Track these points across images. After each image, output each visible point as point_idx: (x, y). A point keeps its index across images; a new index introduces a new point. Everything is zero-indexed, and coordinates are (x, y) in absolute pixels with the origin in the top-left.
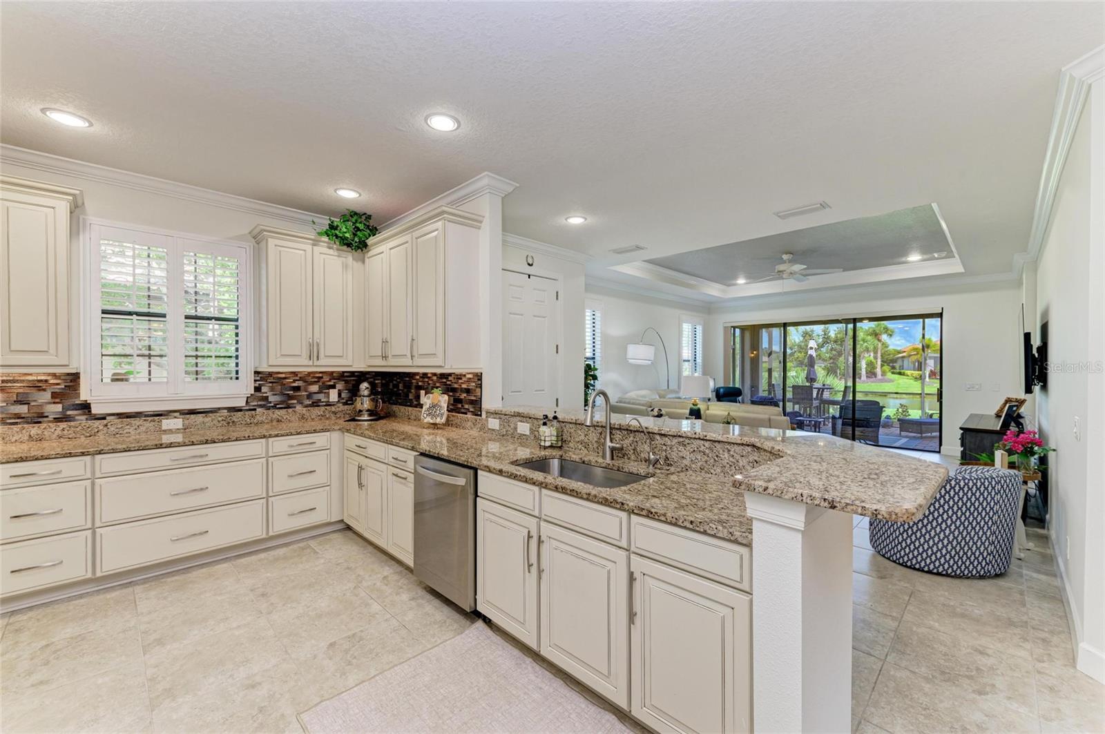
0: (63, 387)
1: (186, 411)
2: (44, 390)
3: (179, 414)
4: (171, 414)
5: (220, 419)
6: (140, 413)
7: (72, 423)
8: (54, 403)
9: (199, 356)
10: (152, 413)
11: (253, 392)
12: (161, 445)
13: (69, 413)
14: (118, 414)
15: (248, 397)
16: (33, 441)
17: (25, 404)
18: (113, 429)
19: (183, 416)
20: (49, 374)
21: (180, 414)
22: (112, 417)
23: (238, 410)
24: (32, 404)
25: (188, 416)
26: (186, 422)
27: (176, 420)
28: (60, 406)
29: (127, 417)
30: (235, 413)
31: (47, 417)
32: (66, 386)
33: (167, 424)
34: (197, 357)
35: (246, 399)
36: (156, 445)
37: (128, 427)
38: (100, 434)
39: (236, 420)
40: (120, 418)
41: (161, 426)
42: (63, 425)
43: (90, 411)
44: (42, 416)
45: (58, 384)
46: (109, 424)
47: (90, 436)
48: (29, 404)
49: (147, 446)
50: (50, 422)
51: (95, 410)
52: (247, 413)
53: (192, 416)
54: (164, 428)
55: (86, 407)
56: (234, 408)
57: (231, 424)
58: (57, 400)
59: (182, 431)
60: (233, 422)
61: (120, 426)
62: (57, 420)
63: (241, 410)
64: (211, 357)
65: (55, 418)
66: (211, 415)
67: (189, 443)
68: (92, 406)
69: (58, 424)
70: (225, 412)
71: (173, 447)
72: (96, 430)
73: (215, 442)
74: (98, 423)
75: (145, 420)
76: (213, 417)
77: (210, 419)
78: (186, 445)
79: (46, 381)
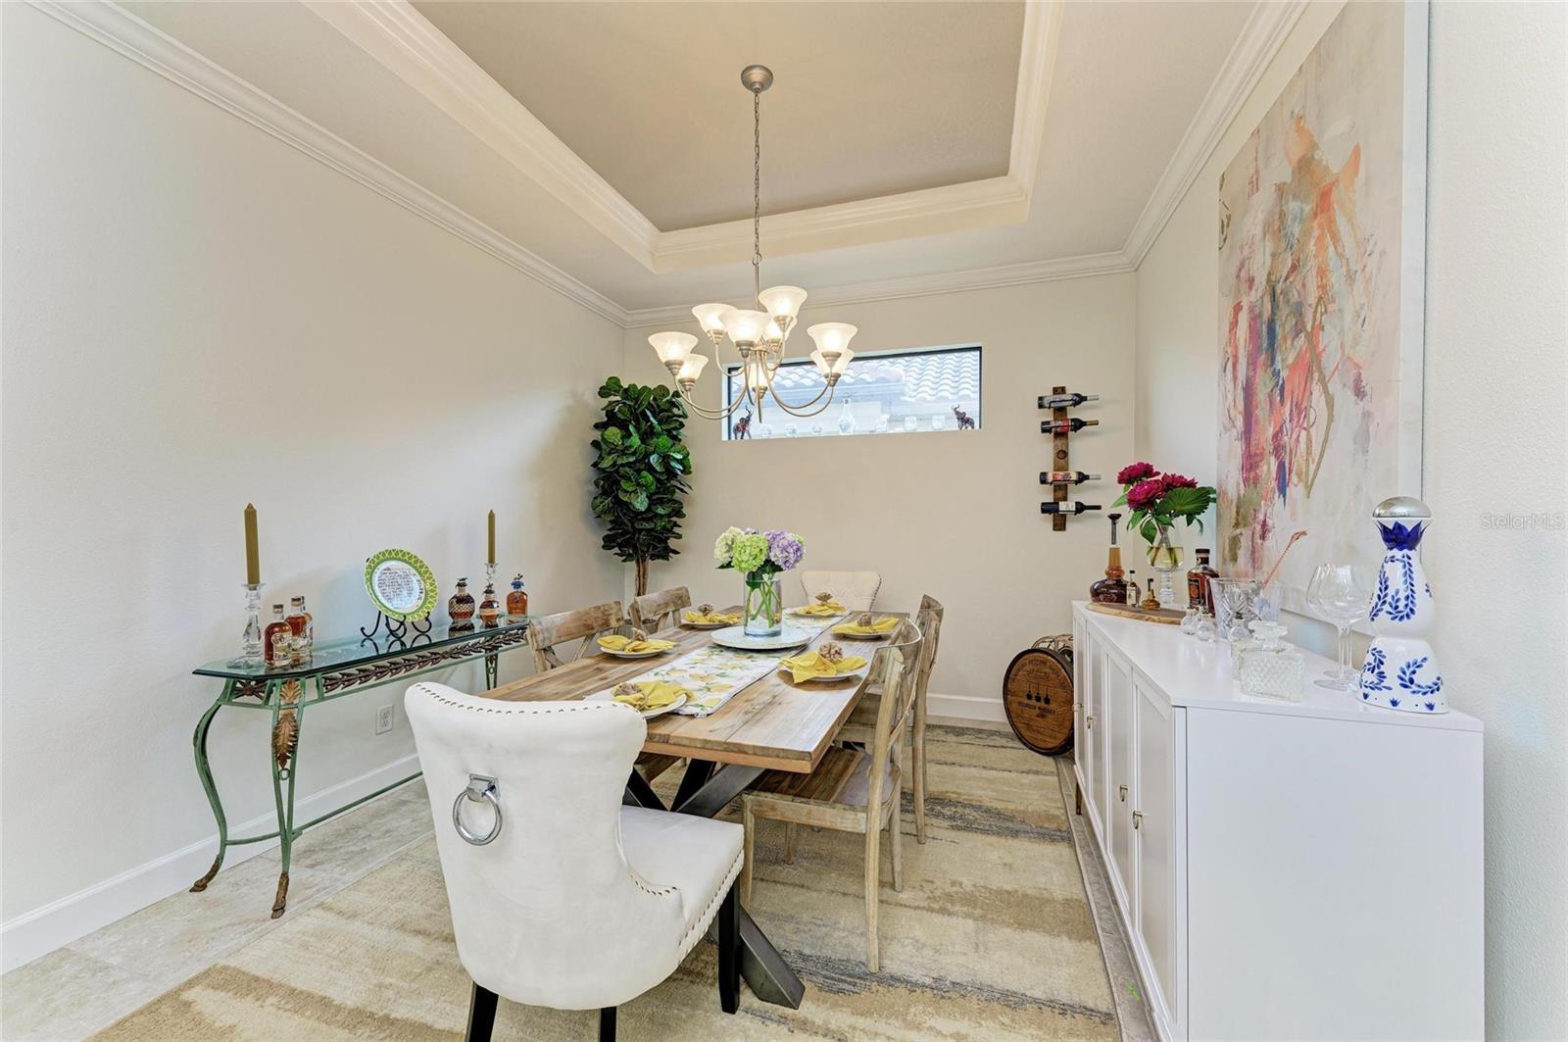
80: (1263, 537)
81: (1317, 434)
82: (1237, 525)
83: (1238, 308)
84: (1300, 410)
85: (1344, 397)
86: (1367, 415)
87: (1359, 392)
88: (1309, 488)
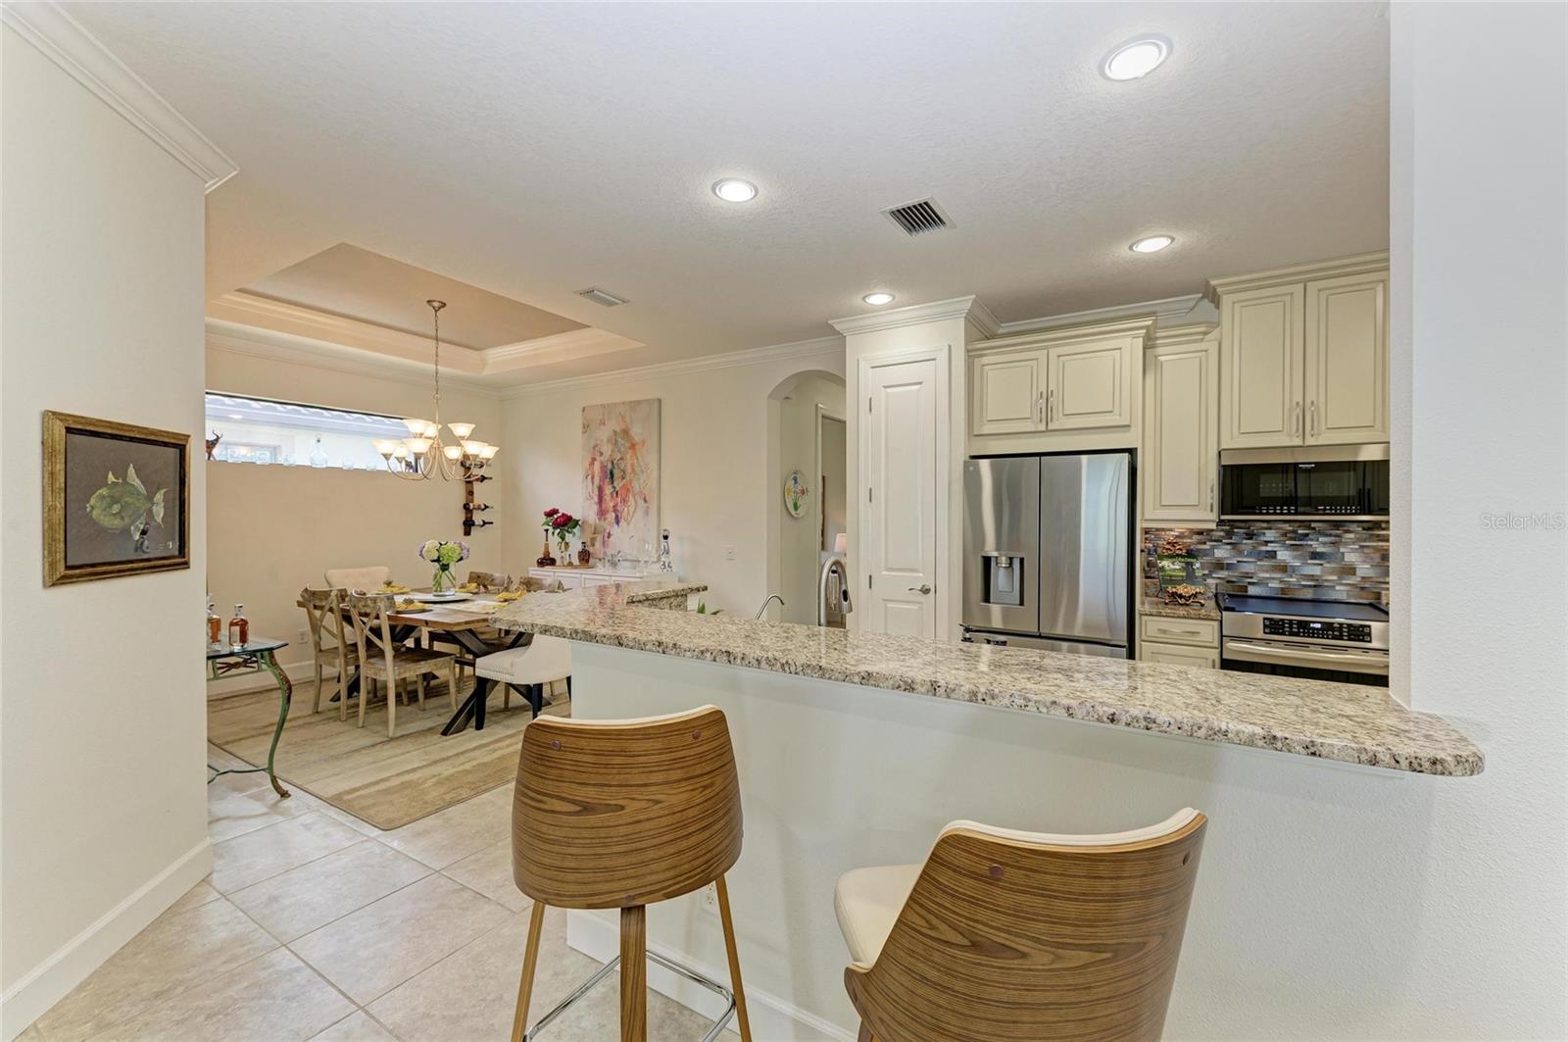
80: (609, 537)
81: (631, 509)
82: (594, 533)
83: (594, 459)
84: (624, 501)
85: (641, 502)
86: (648, 507)
87: (645, 501)
88: (629, 524)
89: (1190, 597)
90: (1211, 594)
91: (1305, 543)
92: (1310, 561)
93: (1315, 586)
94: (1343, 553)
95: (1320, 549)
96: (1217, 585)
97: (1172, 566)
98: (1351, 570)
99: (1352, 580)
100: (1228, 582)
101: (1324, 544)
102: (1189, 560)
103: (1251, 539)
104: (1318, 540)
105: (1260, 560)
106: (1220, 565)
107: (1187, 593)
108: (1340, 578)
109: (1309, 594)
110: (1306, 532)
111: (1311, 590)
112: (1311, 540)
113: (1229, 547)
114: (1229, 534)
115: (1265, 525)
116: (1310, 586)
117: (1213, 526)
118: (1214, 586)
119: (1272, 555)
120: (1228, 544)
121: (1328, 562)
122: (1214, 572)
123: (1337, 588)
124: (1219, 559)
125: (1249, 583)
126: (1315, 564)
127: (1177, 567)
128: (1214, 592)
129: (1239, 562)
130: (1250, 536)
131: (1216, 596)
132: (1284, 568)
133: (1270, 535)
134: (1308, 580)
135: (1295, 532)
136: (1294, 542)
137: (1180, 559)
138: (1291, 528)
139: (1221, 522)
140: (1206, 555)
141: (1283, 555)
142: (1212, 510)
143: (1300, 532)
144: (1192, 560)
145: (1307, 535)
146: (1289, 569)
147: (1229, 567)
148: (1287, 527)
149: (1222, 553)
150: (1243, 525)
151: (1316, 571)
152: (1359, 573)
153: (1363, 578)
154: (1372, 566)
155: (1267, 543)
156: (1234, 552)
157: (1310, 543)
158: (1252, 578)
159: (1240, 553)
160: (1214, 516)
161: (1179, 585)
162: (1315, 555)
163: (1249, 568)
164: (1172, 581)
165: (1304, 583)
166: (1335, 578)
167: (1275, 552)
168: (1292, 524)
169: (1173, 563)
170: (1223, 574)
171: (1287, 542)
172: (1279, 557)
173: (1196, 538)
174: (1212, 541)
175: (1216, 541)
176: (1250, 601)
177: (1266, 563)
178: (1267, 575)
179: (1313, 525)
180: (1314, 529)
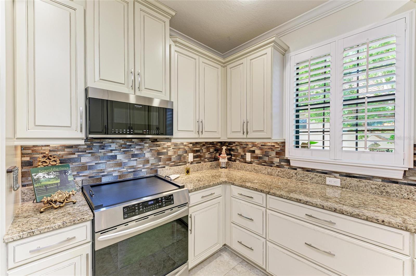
0: (280, 149)
1: (345, 174)
2: (273, 150)
3: (338, 175)
4: (333, 174)
5: (373, 186)
6: (314, 169)
7: (282, 169)
8: (277, 157)
9: (359, 131)
10: (321, 171)
11: (412, 167)
12: (300, 200)
13: (282, 163)
14: (302, 168)
15: (405, 171)
16: (269, 175)
17: (267, 156)
18: (299, 177)
19: (341, 177)
20: (275, 143)
21: (340, 175)
22: (300, 170)
23: (395, 182)
24: (270, 157)
25: (345, 178)
26: (343, 182)
27: (335, 179)
28: (278, 159)
29: (307, 171)
30: (390, 184)
31: (274, 164)
32: (281, 149)
33: (330, 180)
34: (357, 131)
35: (403, 173)
36: (297, 199)
37: (307, 177)
38: (293, 178)
39: (390, 191)
40: (303, 171)
41: (325, 181)
42: (279, 169)
43: (290, 164)
44: (272, 163)
45: (278, 148)
46: (297, 173)
47: (289, 178)
48: (268, 156)
49: (292, 198)
50: (275, 167)
51: (292, 164)
52: (404, 187)
53: (348, 178)
54: (327, 183)
55: (288, 161)
56: (389, 179)
57: (384, 194)
58: (278, 156)
59: (340, 188)
60: (387, 192)
61: (303, 176)
62: (278, 166)
63: (397, 183)
64: (364, 131)
65: (277, 165)
66: (364, 180)
67: (320, 207)
68: (291, 161)
69: (277, 168)
70: (379, 182)
71: (307, 205)
72: (292, 176)
73: (343, 214)
74: (292, 172)
75: (316, 175)
76: (366, 183)
77: (364, 184)
78: (318, 207)
79: (274, 146)
89: (64, 201)
90: (78, 188)
91: (129, 149)
92: (132, 159)
93: (134, 171)
94: (145, 154)
95: (136, 152)
96: (82, 181)
97: (47, 177)
98: (147, 161)
99: (148, 166)
100: (90, 177)
101: (137, 149)
102: (63, 169)
103: (103, 149)
104: (135, 148)
105: (108, 161)
106: (84, 167)
107: (61, 198)
108: (144, 166)
109: (131, 176)
110: (130, 144)
111: (132, 174)
112: (132, 148)
113: (90, 155)
114: (90, 147)
115: (110, 141)
116: (132, 172)
117: (82, 142)
118: (81, 182)
119: (115, 157)
120: (90, 153)
121: (140, 158)
122: (80, 172)
123: (143, 170)
124: (84, 164)
125: (103, 176)
126: (134, 160)
127: (52, 176)
128: (81, 185)
129: (96, 164)
130: (102, 147)
131: (82, 188)
132: (120, 164)
133: (113, 146)
134: (131, 169)
135: (125, 144)
136: (125, 150)
137: (55, 169)
138: (123, 142)
139: (87, 139)
140: (75, 162)
141: (120, 157)
142: (81, 131)
143: (127, 144)
144: (65, 169)
145: (131, 145)
146: (123, 164)
147: (91, 168)
148: (121, 141)
149: (85, 159)
150: (99, 141)
151: (133, 163)
152: (151, 162)
153: (152, 164)
154: (154, 158)
155: (112, 151)
156: (93, 158)
157: (132, 149)
158: (104, 172)
159: (97, 158)
160: (83, 135)
161: (54, 192)
162: (134, 156)
163: (102, 167)
164: (47, 189)
165: (129, 170)
166: (141, 166)
167: (116, 156)
168: (124, 140)
169: (48, 174)
170: (87, 173)
171: (122, 150)
172: (118, 158)
173: (67, 150)
174: (79, 152)
175: (81, 152)
176: (104, 187)
177: (112, 162)
178: (112, 169)
179: (133, 140)
180: (134, 142)
